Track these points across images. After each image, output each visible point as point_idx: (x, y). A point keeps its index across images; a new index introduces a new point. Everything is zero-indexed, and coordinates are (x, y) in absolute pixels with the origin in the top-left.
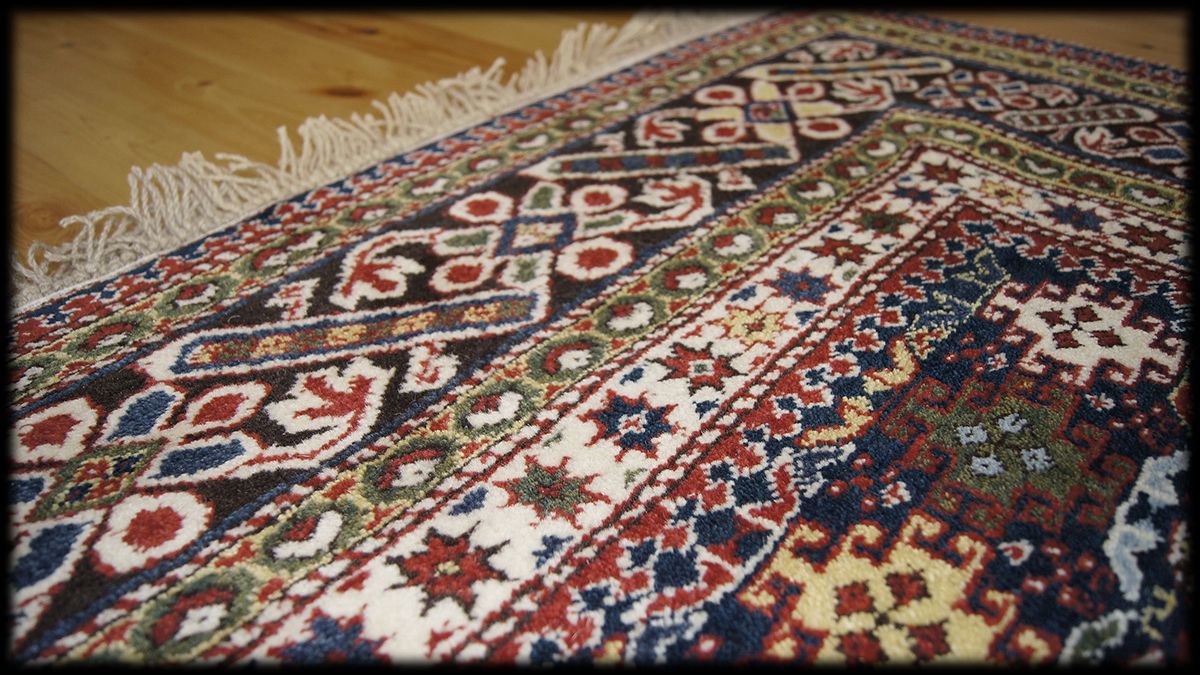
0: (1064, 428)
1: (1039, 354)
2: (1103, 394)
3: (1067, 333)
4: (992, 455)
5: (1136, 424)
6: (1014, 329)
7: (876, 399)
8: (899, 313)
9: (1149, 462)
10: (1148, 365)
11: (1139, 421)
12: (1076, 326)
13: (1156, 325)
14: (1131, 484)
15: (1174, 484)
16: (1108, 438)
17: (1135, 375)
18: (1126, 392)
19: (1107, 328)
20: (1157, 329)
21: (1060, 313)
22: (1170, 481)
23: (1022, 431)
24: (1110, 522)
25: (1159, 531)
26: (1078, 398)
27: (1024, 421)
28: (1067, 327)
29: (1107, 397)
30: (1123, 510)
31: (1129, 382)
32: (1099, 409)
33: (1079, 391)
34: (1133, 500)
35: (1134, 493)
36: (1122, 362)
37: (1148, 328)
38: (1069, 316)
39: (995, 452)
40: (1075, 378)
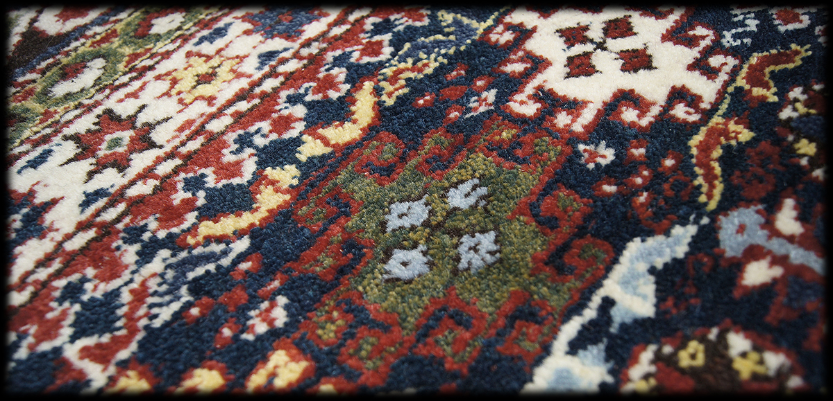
0: (534, 198)
1: (540, 88)
2: (603, 143)
3: (587, 55)
4: (422, 247)
5: (634, 185)
6: (521, 53)
7: (307, 167)
8: (386, 43)
9: (634, 247)
10: (679, 94)
11: (639, 181)
12: (601, 46)
13: (703, 38)
14: (597, 284)
15: (657, 283)
16: (588, 210)
17: (655, 111)
18: (636, 137)
19: (639, 46)
20: (703, 44)
21: (586, 28)
22: (652, 279)
23: (474, 208)
24: (546, 350)
25: (610, 365)
26: (568, 149)
27: (483, 191)
28: (589, 47)
29: (608, 146)
30: (570, 329)
31: (644, 122)
32: (591, 166)
33: (572, 139)
34: (590, 313)
35: (596, 300)
36: (642, 94)
37: (691, 42)
38: (596, 33)
39: (428, 240)
40: (573, 121)
